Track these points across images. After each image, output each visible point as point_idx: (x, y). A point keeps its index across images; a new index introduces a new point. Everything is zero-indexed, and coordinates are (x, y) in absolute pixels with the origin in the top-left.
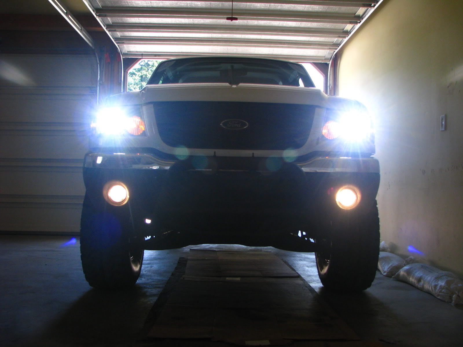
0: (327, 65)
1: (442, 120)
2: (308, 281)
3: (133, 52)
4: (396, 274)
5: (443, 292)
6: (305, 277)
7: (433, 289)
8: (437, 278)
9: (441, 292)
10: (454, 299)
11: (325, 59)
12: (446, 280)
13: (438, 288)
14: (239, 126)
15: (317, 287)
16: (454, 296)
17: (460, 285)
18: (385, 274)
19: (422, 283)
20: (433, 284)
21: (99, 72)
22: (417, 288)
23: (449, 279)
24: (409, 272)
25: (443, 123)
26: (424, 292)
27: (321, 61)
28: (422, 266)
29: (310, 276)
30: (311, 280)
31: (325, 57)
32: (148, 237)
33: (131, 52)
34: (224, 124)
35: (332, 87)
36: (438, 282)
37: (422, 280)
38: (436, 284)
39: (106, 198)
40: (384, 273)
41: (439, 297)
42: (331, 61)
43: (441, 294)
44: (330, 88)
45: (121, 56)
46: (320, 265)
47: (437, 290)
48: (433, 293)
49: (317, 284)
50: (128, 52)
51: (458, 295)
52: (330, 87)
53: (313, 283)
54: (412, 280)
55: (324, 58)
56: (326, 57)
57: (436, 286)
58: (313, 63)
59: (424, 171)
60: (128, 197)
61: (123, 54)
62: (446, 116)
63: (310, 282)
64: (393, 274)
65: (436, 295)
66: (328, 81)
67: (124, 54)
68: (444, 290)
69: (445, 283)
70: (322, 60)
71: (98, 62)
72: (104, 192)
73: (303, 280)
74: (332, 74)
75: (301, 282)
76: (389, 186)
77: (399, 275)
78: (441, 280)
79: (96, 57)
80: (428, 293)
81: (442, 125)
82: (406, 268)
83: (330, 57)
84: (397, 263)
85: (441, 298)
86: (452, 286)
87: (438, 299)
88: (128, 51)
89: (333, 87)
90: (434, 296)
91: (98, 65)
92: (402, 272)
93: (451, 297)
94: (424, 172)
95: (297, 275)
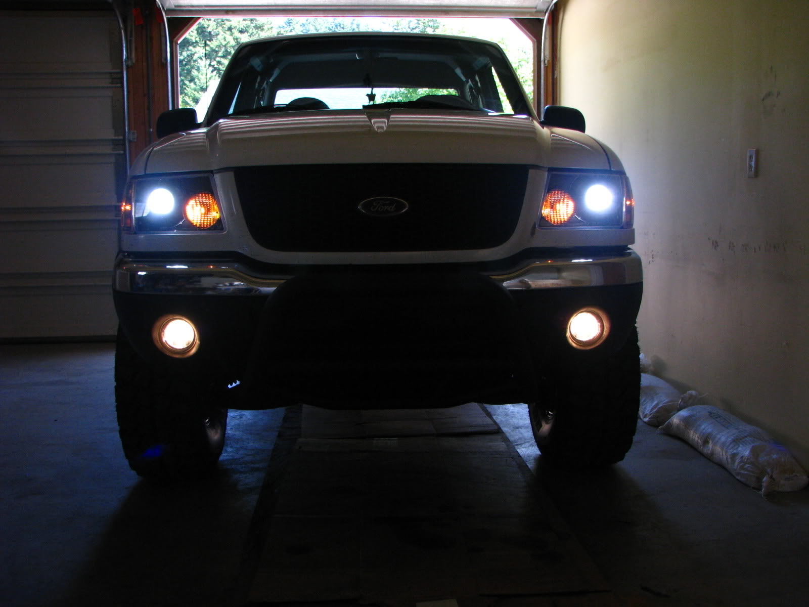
0: (540, 21)
1: (751, 157)
2: (515, 441)
3: (185, 6)
4: (666, 423)
5: (746, 470)
6: (510, 431)
7: (729, 460)
8: (737, 441)
9: (742, 468)
10: (764, 484)
11: (537, 12)
12: (750, 446)
13: (737, 461)
14: (392, 210)
15: (531, 456)
16: (765, 479)
17: (774, 456)
18: (646, 420)
19: (710, 445)
20: (730, 452)
21: (124, 45)
22: (702, 454)
23: (758, 443)
24: (687, 421)
25: (753, 164)
26: (715, 463)
27: (529, 15)
28: (710, 413)
29: (517, 428)
30: (520, 439)
31: (536, 8)
32: (234, 383)
33: (181, 6)
34: (364, 206)
35: (548, 61)
36: (737, 449)
37: (711, 442)
38: (735, 451)
39: (159, 345)
40: (644, 417)
41: (738, 478)
42: (547, 15)
43: (742, 472)
44: (545, 64)
45: (164, 14)
46: (536, 419)
47: (736, 463)
48: (729, 467)
49: (529, 451)
50: (176, 6)
51: (771, 477)
52: (546, 61)
53: (523, 446)
54: (694, 436)
55: (535, 10)
56: (538, 8)
57: (734, 456)
58: (515, 18)
59: (716, 242)
60: (198, 342)
61: (167, 9)
62: (758, 152)
63: (517, 445)
64: (660, 420)
65: (734, 474)
66: (542, 50)
67: (169, 11)
68: (747, 465)
69: (750, 452)
70: (531, 13)
71: (121, 26)
72: (155, 335)
73: (506, 440)
74: (548, 38)
75: (502, 446)
76: (653, 258)
77: (670, 425)
78: (743, 445)
79: (116, 15)
80: (721, 466)
81: (750, 167)
82: (684, 413)
83: (545, 8)
84: (666, 400)
85: (743, 480)
86: (763, 459)
87: (738, 480)
88: (176, 4)
89: (550, 61)
90: (730, 473)
91: (121, 33)
92: (675, 420)
93: (759, 480)
94: (716, 244)
95: (496, 428)
